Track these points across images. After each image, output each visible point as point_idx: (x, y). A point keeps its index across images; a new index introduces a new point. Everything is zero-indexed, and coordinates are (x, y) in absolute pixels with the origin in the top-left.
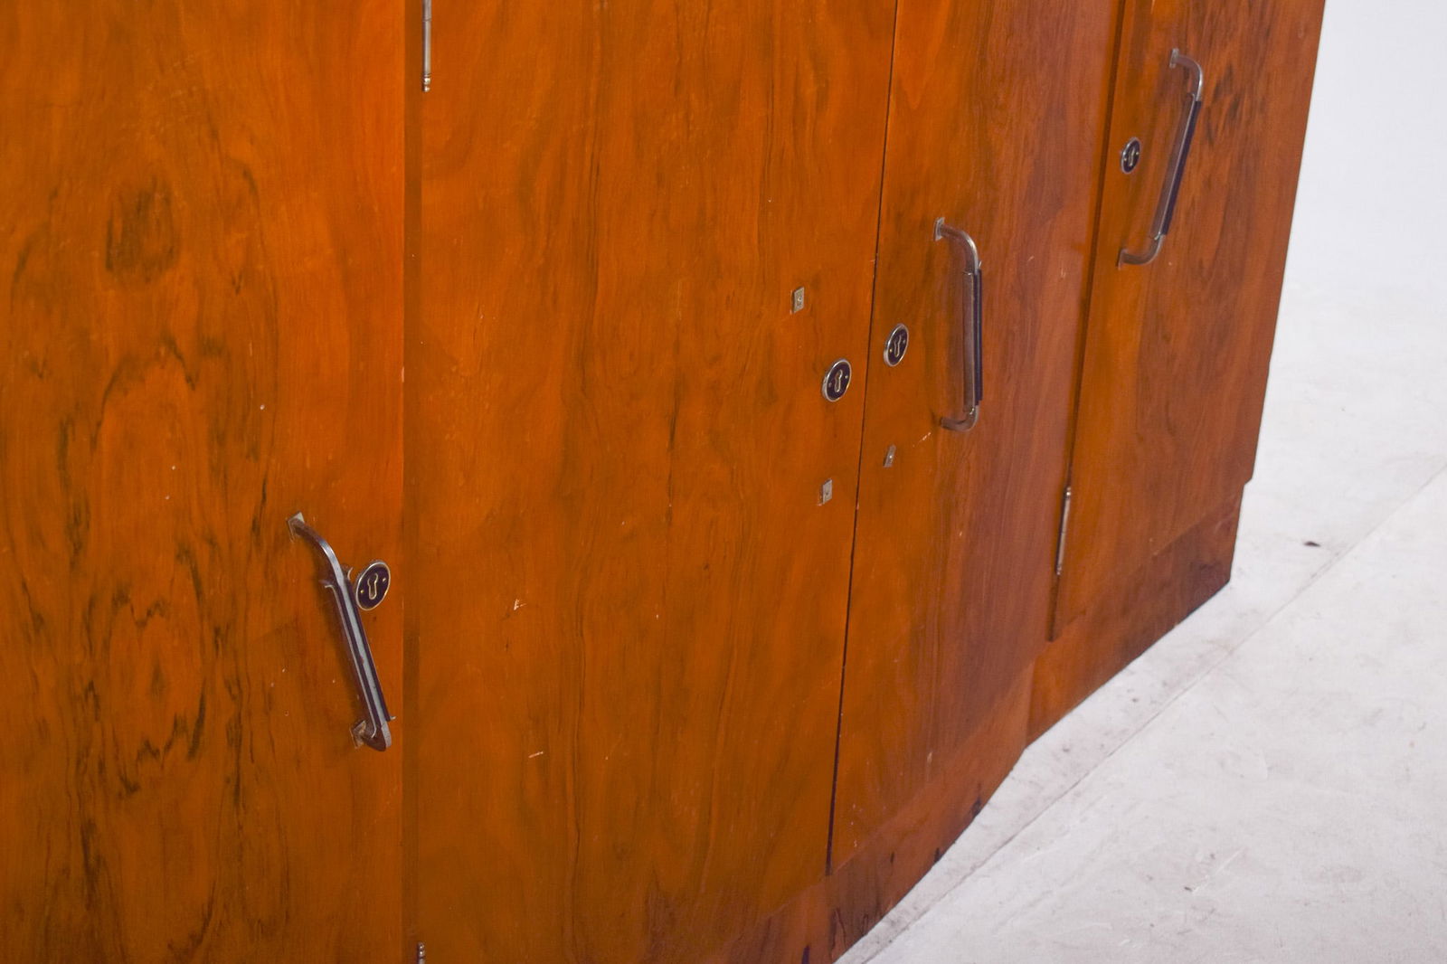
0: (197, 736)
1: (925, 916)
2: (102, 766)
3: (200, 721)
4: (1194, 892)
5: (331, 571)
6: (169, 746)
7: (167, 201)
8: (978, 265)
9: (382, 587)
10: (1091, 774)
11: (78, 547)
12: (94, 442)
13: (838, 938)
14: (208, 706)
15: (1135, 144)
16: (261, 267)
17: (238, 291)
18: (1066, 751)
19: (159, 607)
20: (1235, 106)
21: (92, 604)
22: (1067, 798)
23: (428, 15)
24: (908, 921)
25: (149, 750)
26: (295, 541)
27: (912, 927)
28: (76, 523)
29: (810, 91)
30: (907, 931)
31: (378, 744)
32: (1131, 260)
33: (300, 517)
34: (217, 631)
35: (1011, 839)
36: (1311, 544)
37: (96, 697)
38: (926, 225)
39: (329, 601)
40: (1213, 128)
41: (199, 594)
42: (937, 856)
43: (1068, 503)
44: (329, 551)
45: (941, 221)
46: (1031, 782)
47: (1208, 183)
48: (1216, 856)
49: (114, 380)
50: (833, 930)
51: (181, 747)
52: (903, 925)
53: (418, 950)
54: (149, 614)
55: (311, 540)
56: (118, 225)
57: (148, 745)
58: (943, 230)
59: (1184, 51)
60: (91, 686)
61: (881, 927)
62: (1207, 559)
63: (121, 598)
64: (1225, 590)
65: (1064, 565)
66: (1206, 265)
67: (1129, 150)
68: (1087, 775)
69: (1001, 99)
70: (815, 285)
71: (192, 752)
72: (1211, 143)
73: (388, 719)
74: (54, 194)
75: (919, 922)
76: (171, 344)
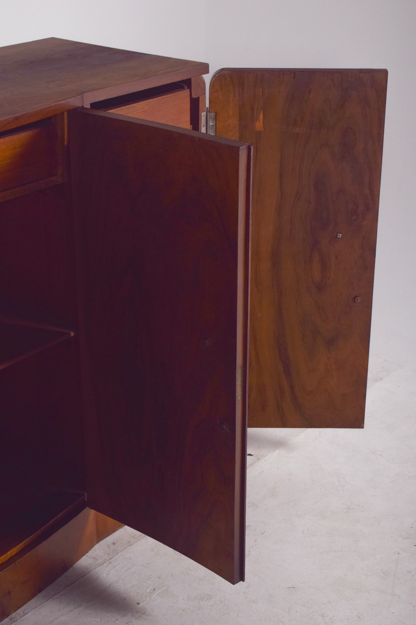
1: (26, 616)
4: (140, 605)
10: (120, 554)
18: (114, 544)
22: (105, 564)
24: (18, 618)
27: (19, 620)
30: (16, 622)
35: (74, 582)
46: (94, 557)
48: (155, 590)
52: (15, 620)
68: (117, 554)
75: (22, 618)
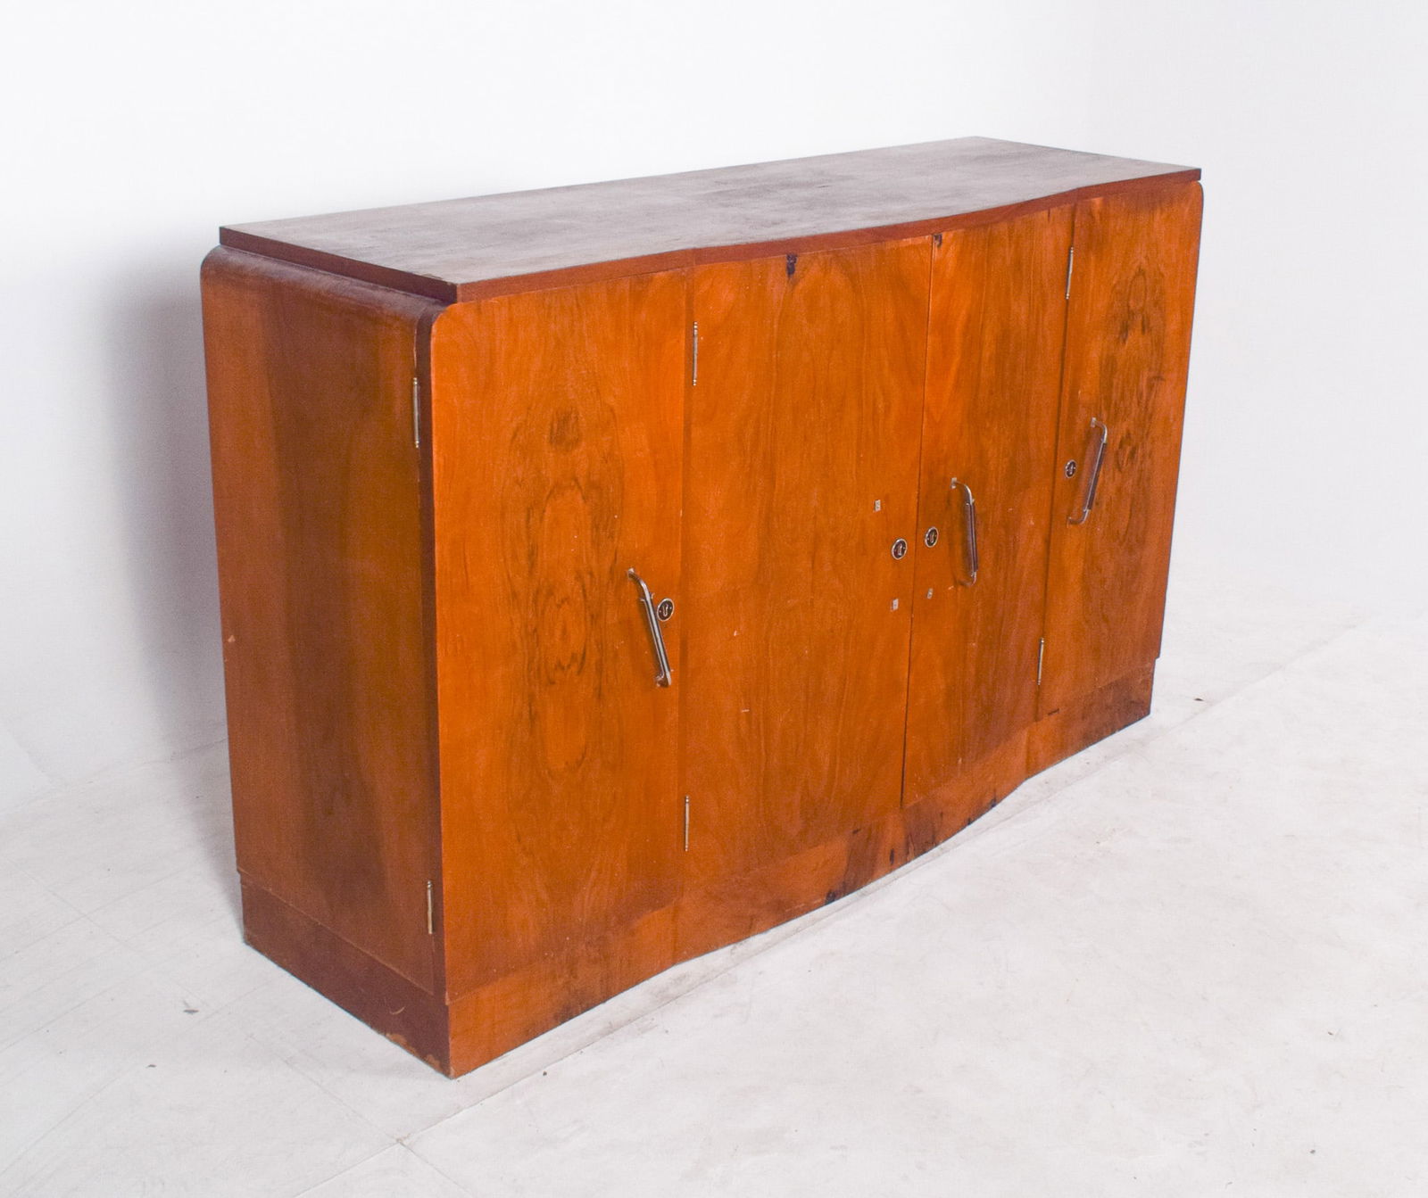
0: (582, 664)
1: (960, 848)
2: (539, 669)
3: (583, 658)
5: (644, 594)
6: (569, 666)
7: (577, 418)
8: (972, 501)
9: (670, 611)
10: (1058, 793)
11: (532, 565)
12: (542, 519)
13: (911, 850)
14: (588, 653)
15: (1073, 464)
16: (617, 453)
17: (607, 462)
19: (566, 600)
20: (1133, 453)
21: (538, 592)
22: (1043, 802)
23: (696, 352)
25: (560, 666)
26: (629, 583)
27: (952, 851)
28: (532, 554)
29: (881, 405)
31: (664, 683)
32: (1072, 522)
33: (632, 570)
34: (592, 616)
35: (1011, 819)
36: (1198, 700)
37: (538, 636)
38: (946, 480)
39: (643, 607)
40: (1120, 463)
41: (585, 596)
42: (969, 822)
43: (1042, 646)
44: (644, 585)
45: (954, 479)
46: (1025, 794)
47: (1119, 490)
49: (551, 492)
50: (907, 844)
51: (574, 669)
53: (686, 799)
54: (563, 602)
55: (636, 580)
56: (555, 425)
57: (560, 663)
58: (956, 484)
59: (1099, 419)
60: (535, 630)
61: (935, 850)
62: (1134, 698)
63: (551, 593)
64: (1147, 718)
65: (1041, 680)
66: (1122, 532)
67: (1070, 465)
68: (1056, 793)
69: (988, 425)
70: (886, 500)
71: (579, 673)
72: (1120, 470)
73: (669, 670)
74: (529, 409)
75: (956, 850)
76: (576, 480)
